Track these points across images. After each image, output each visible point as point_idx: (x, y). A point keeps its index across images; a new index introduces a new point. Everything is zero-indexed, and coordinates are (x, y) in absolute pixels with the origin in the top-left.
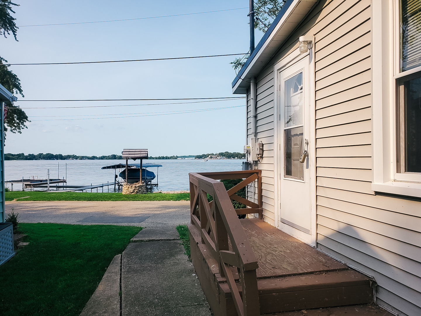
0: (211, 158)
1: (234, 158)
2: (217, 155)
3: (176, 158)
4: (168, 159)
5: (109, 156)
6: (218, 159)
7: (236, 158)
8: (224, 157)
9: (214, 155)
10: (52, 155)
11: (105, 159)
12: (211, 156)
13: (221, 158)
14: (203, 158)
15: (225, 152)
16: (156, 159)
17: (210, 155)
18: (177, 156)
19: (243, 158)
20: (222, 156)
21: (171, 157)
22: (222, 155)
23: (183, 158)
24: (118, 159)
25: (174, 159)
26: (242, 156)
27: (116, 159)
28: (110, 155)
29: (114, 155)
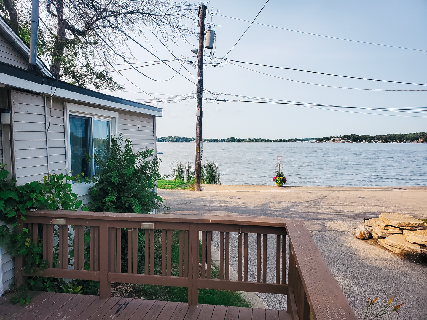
0: (334, 141)
1: (361, 141)
2: (341, 138)
3: (295, 141)
4: (286, 142)
5: (228, 139)
6: (341, 142)
7: (364, 141)
8: (349, 140)
9: (338, 138)
10: (180, 138)
11: (224, 142)
12: (334, 139)
13: (345, 142)
14: (324, 141)
15: (351, 135)
16: (273, 142)
17: (332, 137)
18: (296, 139)
19: (372, 141)
20: (348, 139)
21: (290, 140)
22: (347, 137)
23: (303, 141)
24: (237, 142)
25: (292, 142)
26: (371, 140)
27: (234, 141)
28: (230, 138)
29: (233, 138)
